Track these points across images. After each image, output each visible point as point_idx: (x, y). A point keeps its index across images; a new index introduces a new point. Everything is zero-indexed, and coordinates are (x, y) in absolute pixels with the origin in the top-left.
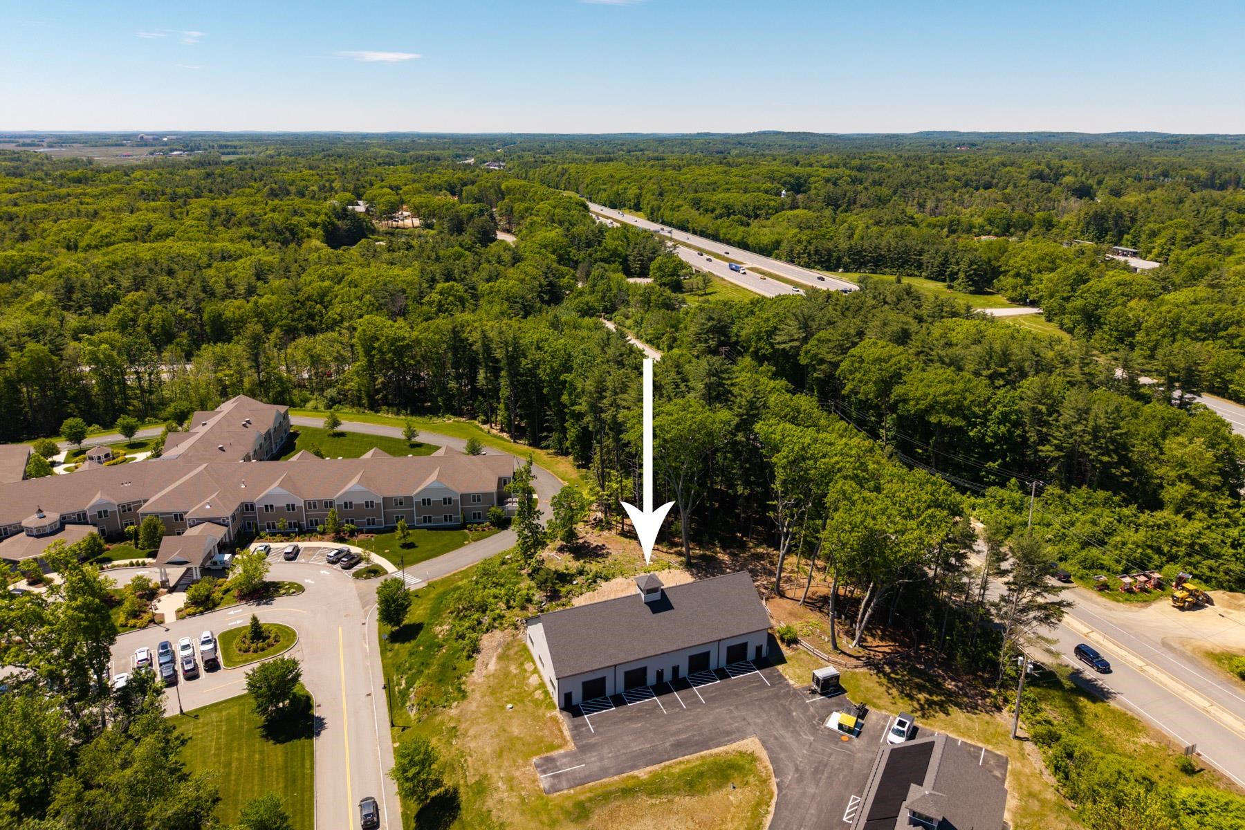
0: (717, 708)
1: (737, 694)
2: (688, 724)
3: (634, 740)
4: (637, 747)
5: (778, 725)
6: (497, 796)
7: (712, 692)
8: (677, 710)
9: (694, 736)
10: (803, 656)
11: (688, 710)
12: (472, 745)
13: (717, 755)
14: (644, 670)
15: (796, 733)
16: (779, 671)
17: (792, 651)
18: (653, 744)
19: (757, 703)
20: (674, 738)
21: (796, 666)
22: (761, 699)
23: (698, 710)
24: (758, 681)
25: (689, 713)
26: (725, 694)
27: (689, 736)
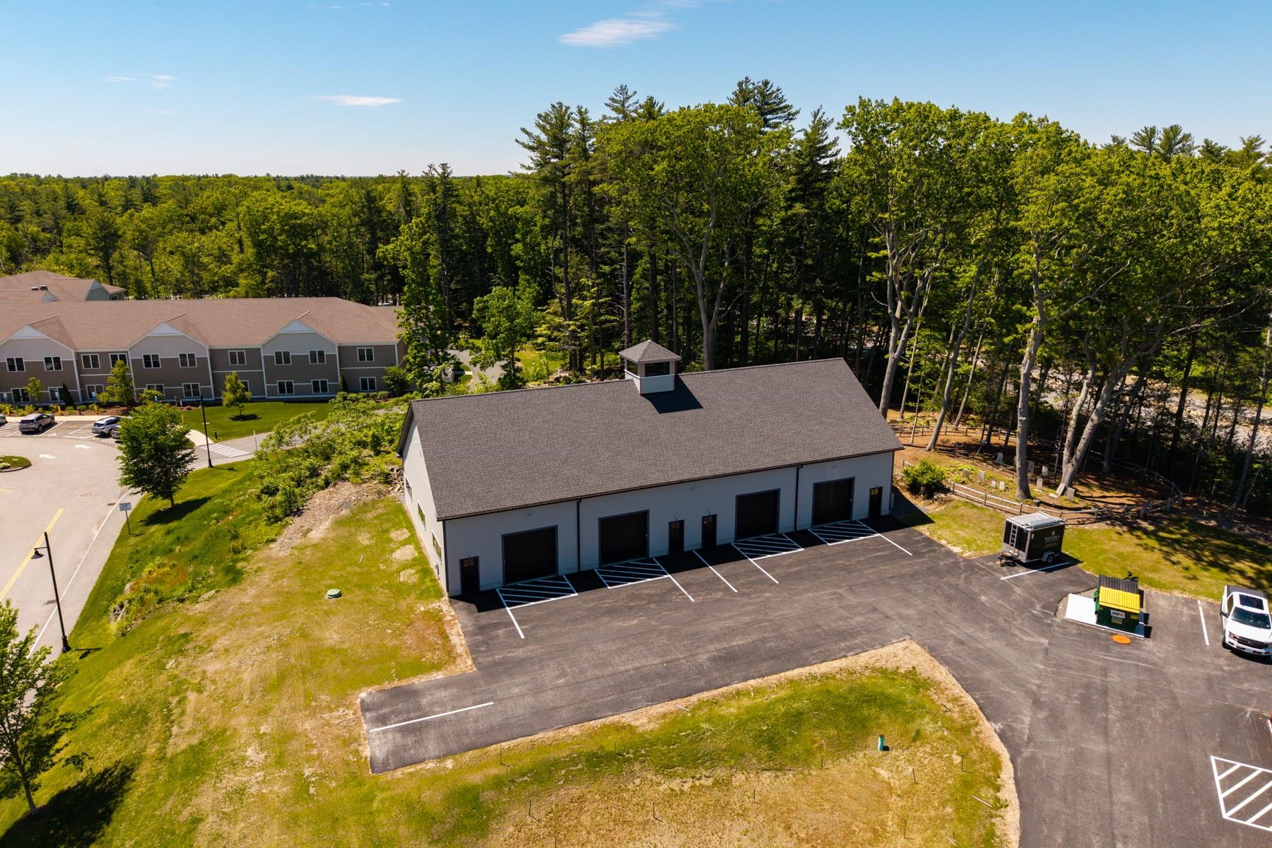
0: (808, 591)
1: (846, 569)
2: (747, 619)
3: (620, 651)
4: (626, 664)
5: (955, 617)
6: (231, 780)
7: (790, 565)
8: (718, 595)
9: (763, 640)
10: (963, 510)
11: (742, 595)
12: (212, 667)
13: (826, 677)
14: (641, 519)
15: (1002, 632)
16: (922, 534)
17: (940, 504)
18: (668, 658)
19: (893, 582)
20: (718, 646)
21: (955, 526)
22: (901, 576)
23: (767, 595)
24: (884, 549)
25: (745, 600)
26: (820, 569)
27: (754, 641)
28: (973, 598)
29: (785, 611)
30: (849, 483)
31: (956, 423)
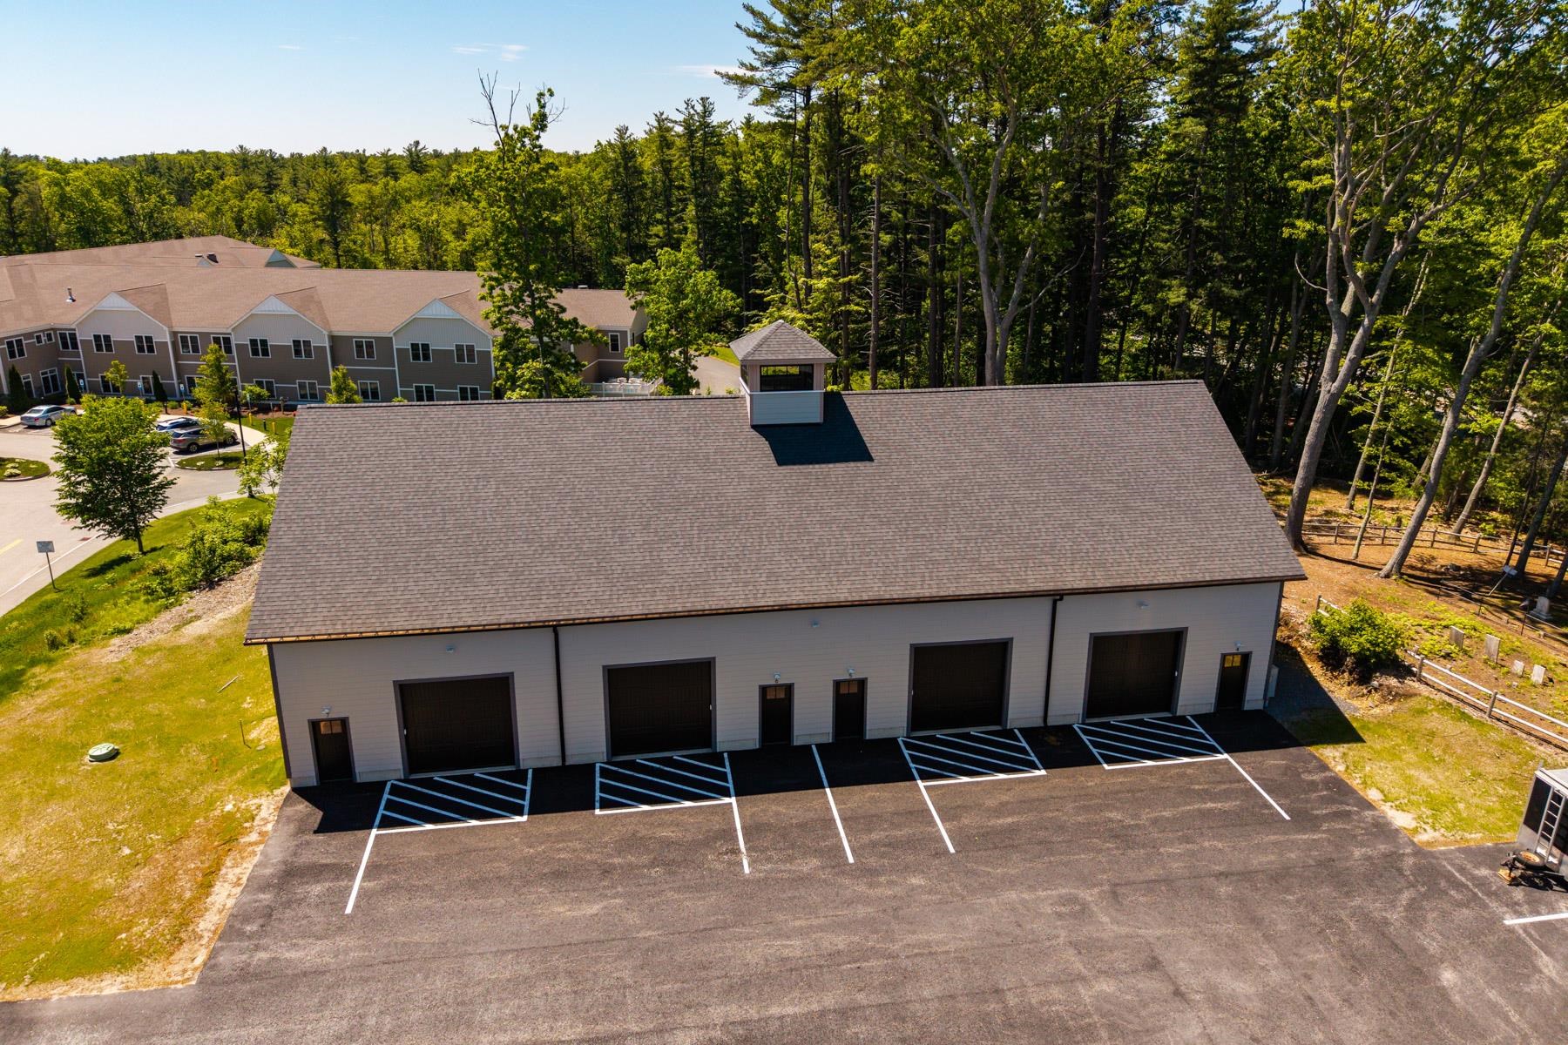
0: (1012, 883)
1: (1122, 837)
2: (840, 941)
7: (1000, 810)
8: (809, 865)
9: (846, 1013)
10: (1435, 721)
11: (859, 871)
14: (700, 673)
16: (1324, 767)
17: (1384, 700)
18: (603, 1028)
19: (1224, 890)
20: (734, 1011)
21: (1411, 757)
22: (1247, 875)
23: (916, 881)
24: (1226, 795)
25: (862, 888)
26: (1061, 828)
27: (823, 1013)
28: (1418, 971)
29: (937, 935)
31: (1455, 526)
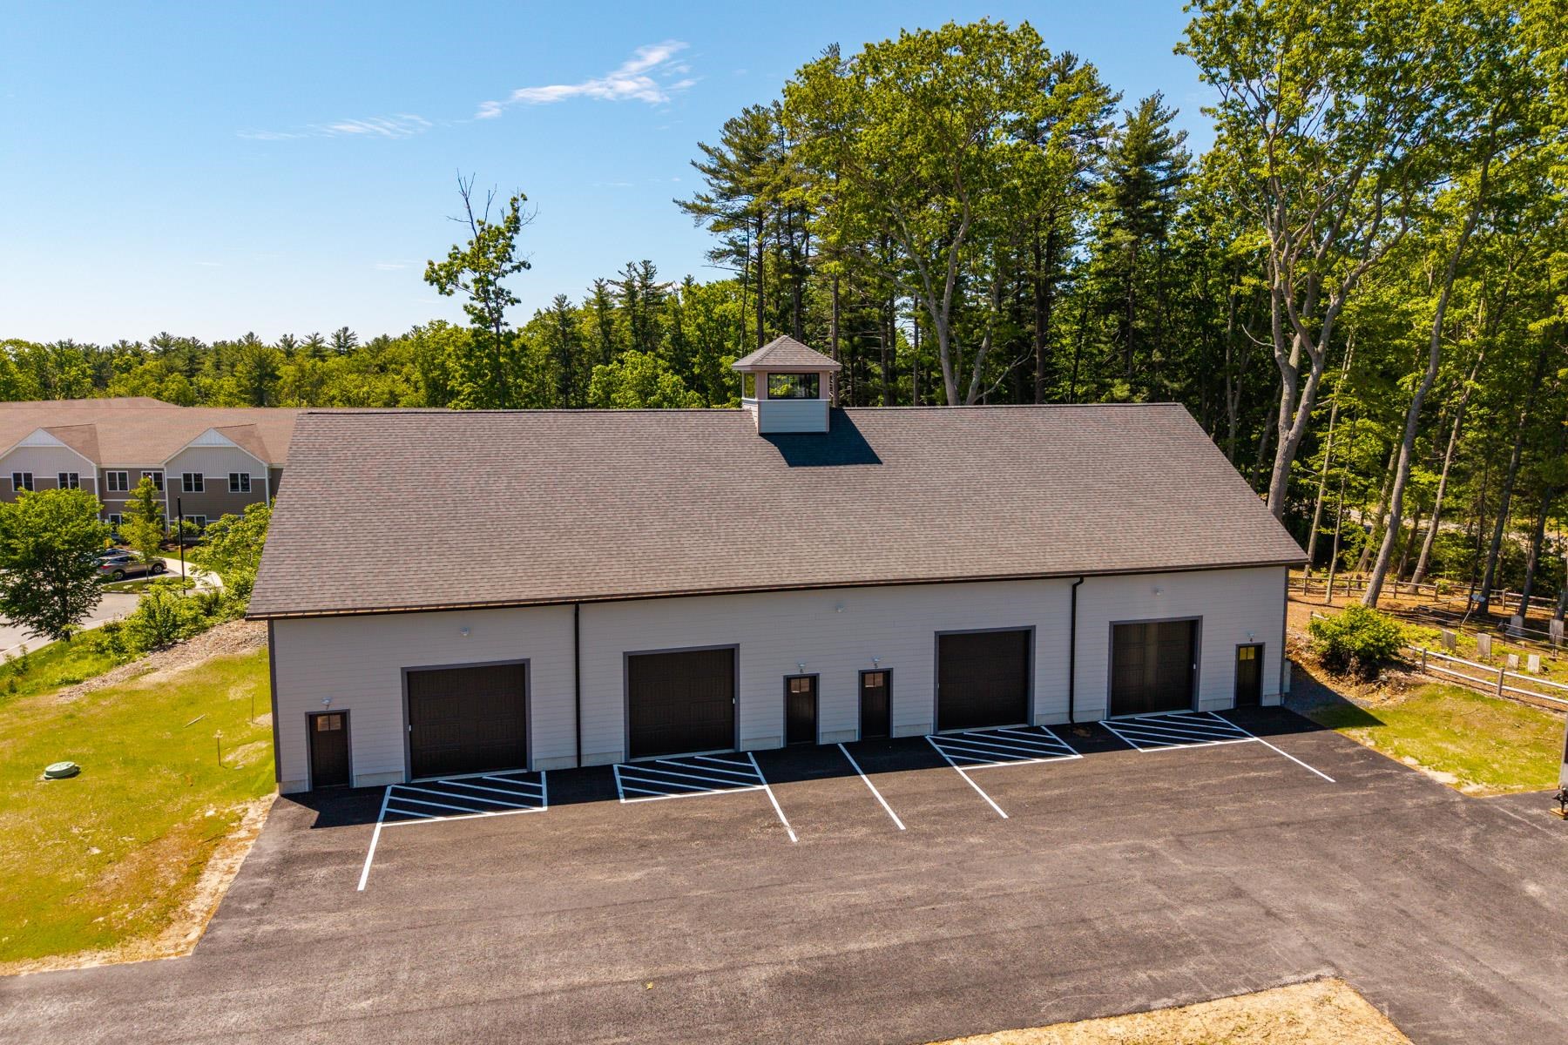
0: (1074, 838)
1: (1176, 800)
2: (909, 890)
3: (560, 941)
4: (554, 976)
7: (1045, 784)
8: (860, 832)
9: (929, 945)
10: (1448, 703)
11: (913, 835)
16: (1356, 744)
17: (1395, 692)
18: (667, 969)
19: (1288, 835)
20: (808, 948)
21: (1433, 734)
22: (1308, 823)
23: (973, 840)
24: (1267, 766)
25: (918, 847)
26: (1111, 796)
27: (905, 946)
29: (1009, 879)
30: (1192, 627)
31: (1413, 582)
